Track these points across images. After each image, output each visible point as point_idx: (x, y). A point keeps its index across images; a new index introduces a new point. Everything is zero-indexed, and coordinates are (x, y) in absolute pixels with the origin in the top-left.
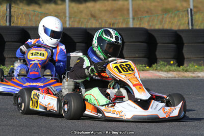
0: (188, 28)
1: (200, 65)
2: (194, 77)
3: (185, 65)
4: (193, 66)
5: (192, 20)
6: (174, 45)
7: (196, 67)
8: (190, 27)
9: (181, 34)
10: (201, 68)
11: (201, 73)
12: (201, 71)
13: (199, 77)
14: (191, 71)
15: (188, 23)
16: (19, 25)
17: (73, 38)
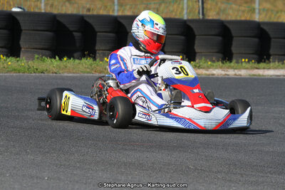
0: (198, 18)
1: (213, 61)
2: (209, 75)
3: (197, 61)
4: (206, 62)
5: (203, 8)
6: (183, 37)
7: (209, 63)
8: (201, 17)
9: (191, 24)
10: (215, 64)
11: (217, 70)
12: (216, 68)
13: (213, 75)
14: (204, 68)
15: (199, 13)
16: (5, 9)
17: (68, 26)
